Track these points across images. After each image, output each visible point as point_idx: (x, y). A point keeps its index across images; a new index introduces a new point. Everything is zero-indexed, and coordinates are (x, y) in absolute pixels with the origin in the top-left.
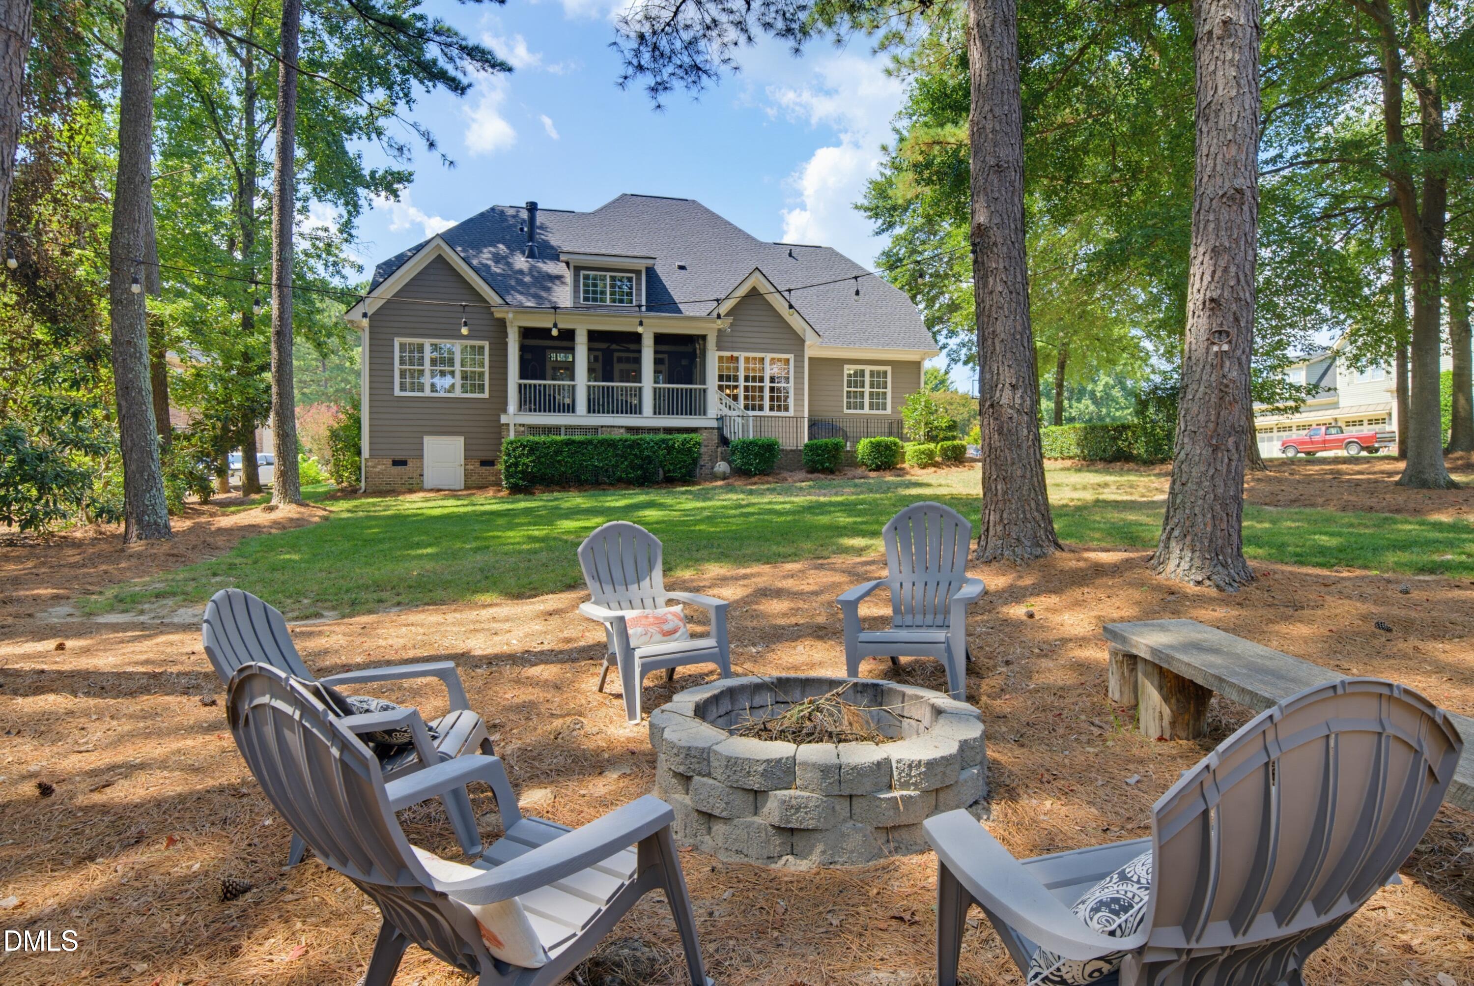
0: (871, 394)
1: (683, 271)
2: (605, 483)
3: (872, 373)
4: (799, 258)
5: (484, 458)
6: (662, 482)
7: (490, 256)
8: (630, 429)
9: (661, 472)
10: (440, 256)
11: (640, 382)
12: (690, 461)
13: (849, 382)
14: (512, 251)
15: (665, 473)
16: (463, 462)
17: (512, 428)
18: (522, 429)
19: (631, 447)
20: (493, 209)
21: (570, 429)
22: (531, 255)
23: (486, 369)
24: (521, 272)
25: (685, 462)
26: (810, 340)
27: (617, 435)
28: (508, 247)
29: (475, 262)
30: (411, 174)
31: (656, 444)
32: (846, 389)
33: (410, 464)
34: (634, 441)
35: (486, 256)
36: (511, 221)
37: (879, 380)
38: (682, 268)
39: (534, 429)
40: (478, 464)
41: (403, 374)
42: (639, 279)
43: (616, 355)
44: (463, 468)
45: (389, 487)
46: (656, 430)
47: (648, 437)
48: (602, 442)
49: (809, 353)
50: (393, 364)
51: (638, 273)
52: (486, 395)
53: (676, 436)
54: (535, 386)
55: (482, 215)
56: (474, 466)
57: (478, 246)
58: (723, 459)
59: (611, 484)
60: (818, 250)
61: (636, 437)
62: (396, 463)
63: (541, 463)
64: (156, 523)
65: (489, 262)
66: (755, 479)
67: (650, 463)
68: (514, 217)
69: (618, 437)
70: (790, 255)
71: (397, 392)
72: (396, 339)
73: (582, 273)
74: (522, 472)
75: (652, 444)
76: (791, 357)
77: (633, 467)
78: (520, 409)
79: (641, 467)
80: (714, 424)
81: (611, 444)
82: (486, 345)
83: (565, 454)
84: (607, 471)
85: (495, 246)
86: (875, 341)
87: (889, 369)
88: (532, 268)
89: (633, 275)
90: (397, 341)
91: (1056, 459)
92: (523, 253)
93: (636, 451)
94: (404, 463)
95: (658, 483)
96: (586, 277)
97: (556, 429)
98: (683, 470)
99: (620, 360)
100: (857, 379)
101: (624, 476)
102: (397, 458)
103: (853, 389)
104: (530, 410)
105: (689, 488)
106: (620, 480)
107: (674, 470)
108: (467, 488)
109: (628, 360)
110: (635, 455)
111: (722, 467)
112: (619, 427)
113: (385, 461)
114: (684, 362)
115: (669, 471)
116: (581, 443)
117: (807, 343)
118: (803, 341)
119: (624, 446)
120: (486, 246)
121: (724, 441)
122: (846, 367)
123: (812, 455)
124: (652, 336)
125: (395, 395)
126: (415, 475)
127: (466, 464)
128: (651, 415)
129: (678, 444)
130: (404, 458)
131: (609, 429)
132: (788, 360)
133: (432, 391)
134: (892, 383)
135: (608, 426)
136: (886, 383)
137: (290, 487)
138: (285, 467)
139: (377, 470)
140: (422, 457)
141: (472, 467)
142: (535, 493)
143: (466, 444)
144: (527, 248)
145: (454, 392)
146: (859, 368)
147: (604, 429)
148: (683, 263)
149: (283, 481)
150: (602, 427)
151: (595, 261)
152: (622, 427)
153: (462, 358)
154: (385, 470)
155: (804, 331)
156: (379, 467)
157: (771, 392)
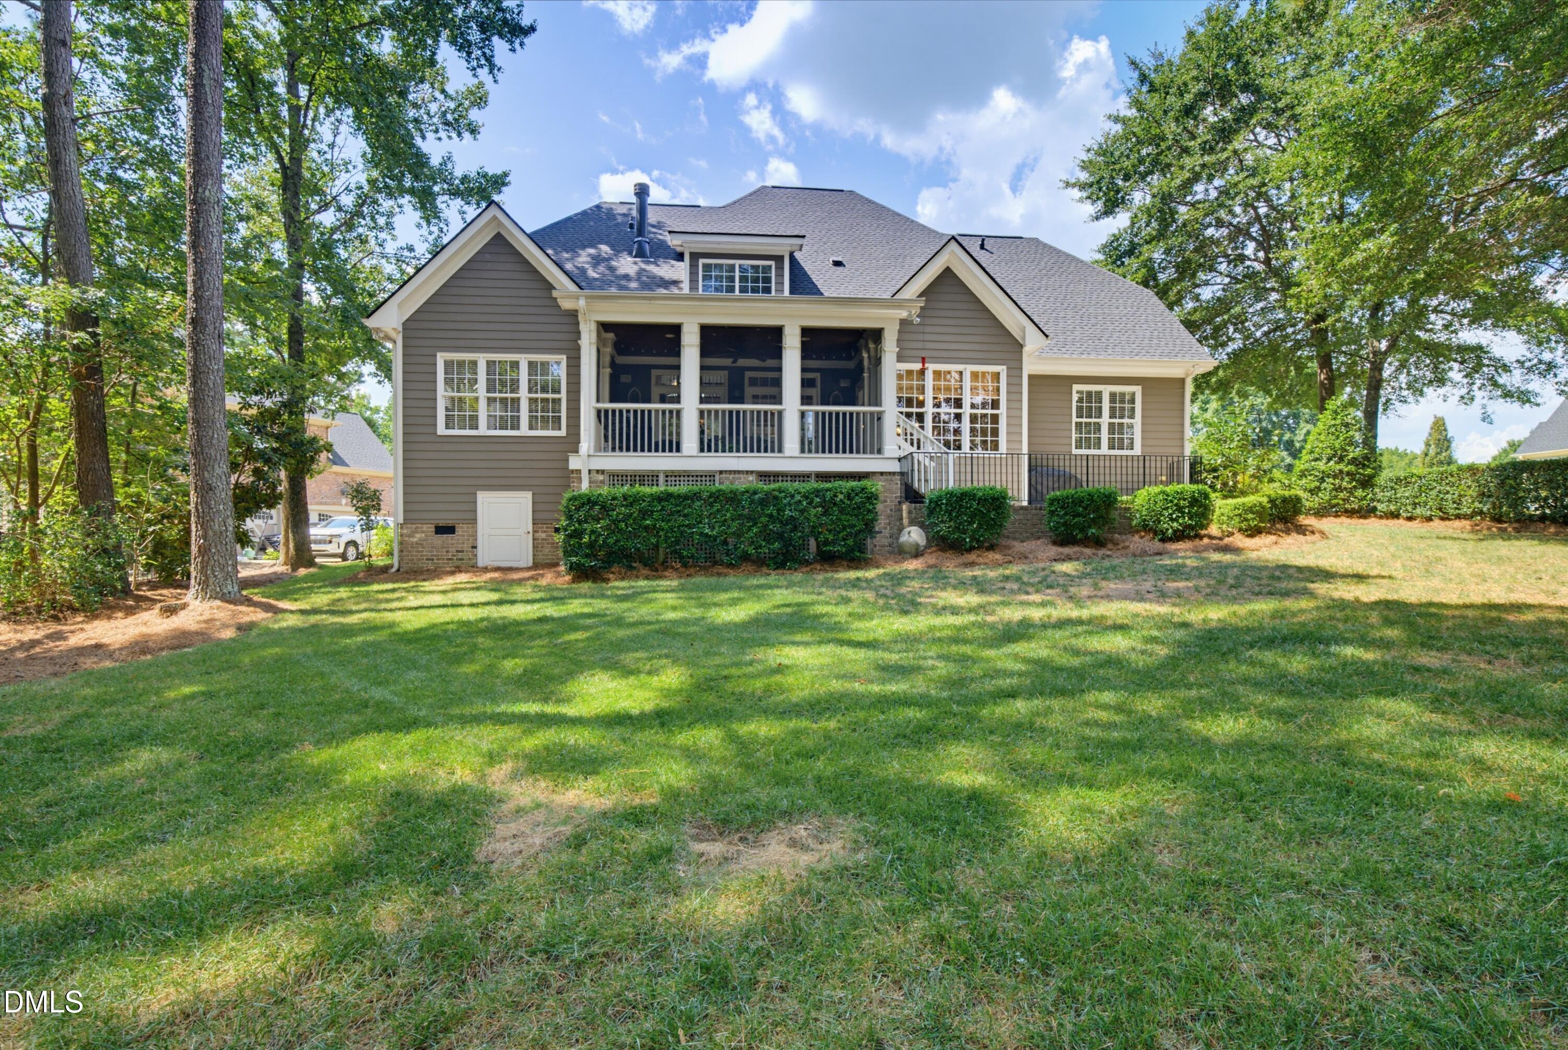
0: (1111, 425)
1: (841, 268)
2: (722, 564)
3: (1113, 396)
4: (994, 250)
6: (816, 561)
7: (589, 259)
8: (763, 475)
9: (812, 542)
10: (498, 237)
11: (781, 403)
12: (860, 526)
13: (1080, 409)
14: (617, 251)
15: (818, 546)
16: (530, 529)
17: (585, 476)
18: (601, 477)
19: (764, 502)
20: (598, 207)
21: (672, 476)
22: (640, 254)
23: (563, 395)
24: (626, 277)
25: (853, 526)
26: (1033, 342)
27: (741, 485)
28: (612, 247)
29: (569, 266)
31: (806, 497)
32: (1075, 419)
33: (459, 531)
34: (768, 494)
35: (584, 257)
36: (620, 219)
37: (1121, 406)
38: (838, 264)
39: (617, 477)
40: (551, 531)
41: (449, 403)
42: (780, 268)
43: (748, 374)
44: (531, 537)
45: (428, 564)
46: (803, 477)
47: (791, 486)
48: (716, 496)
49: (1031, 366)
50: (436, 390)
51: (779, 259)
52: (563, 431)
53: (837, 483)
54: (621, 411)
55: (584, 213)
56: (547, 533)
57: (573, 248)
58: (912, 523)
59: (731, 566)
60: (1018, 241)
61: (773, 486)
62: (440, 530)
63: (620, 531)
65: (586, 266)
66: (972, 557)
67: (795, 528)
68: (625, 215)
69: (742, 488)
70: (982, 247)
71: (441, 430)
72: (439, 355)
73: (702, 261)
74: (591, 545)
75: (798, 497)
76: (1002, 369)
77: (769, 537)
78: (598, 449)
79: (780, 536)
80: (895, 467)
81: (733, 498)
82: (563, 359)
83: (656, 515)
84: (725, 542)
85: (596, 248)
86: (1118, 349)
87: (1137, 390)
88: (641, 272)
89: (772, 263)
90: (441, 358)
91: (1429, 519)
92: (630, 254)
93: (771, 510)
94: (449, 530)
95: (807, 563)
96: (707, 267)
97: (650, 477)
98: (850, 542)
99: (754, 382)
100: (1090, 406)
101: (751, 550)
102: (442, 523)
103: (1084, 420)
104: (614, 449)
105: (860, 574)
106: (746, 558)
107: (833, 543)
108: (536, 566)
109: (765, 382)
110: (771, 516)
111: (914, 535)
112: (746, 473)
113: (425, 527)
114: (844, 384)
115: (826, 543)
116: (685, 497)
117: (1026, 350)
118: (1019, 346)
119: (752, 502)
120: (584, 247)
121: (912, 495)
122: (1076, 387)
123: (1066, 514)
124: (798, 332)
125: (439, 433)
126: (467, 547)
127: (535, 532)
128: (796, 452)
129: (841, 497)
130: (450, 523)
131: (731, 476)
132: (997, 376)
133: (489, 428)
134: (1143, 409)
135: (730, 472)
136: (1133, 409)
137: (213, 572)
138: (205, 540)
139: (415, 540)
140: (474, 521)
141: (544, 535)
142: (609, 580)
143: (534, 503)
144: (636, 246)
145: (518, 428)
146: (1094, 388)
147: (724, 475)
148: (839, 259)
149: (202, 562)
150: (721, 472)
151: (719, 243)
152: (752, 472)
153: (529, 381)
154: (425, 540)
155: (1023, 330)
156: (418, 536)
157: (972, 422)
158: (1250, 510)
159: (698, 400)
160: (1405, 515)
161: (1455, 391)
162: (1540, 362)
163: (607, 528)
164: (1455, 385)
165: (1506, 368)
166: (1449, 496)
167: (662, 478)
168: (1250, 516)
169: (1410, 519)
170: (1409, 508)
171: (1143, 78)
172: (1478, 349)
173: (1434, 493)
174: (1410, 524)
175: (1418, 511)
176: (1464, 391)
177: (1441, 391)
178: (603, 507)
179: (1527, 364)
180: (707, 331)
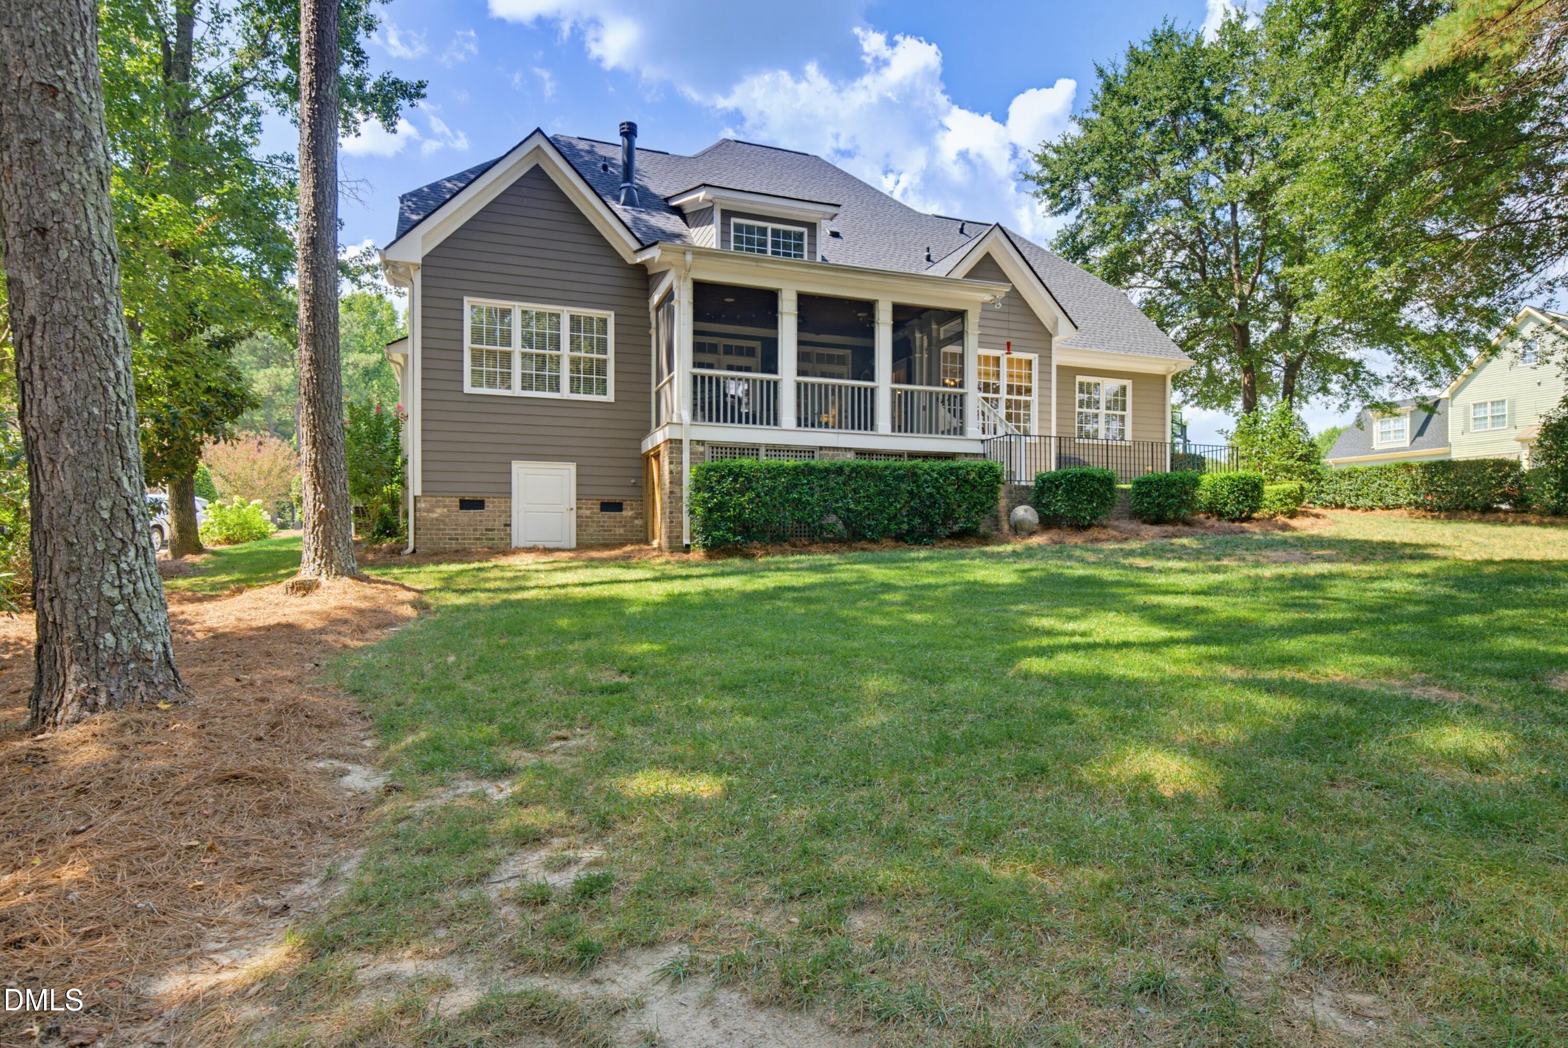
0: (1107, 416)
1: (838, 240)
5: (606, 499)
8: (861, 453)
10: (537, 169)
11: (873, 380)
13: (1082, 399)
16: (574, 506)
17: (686, 447)
18: (701, 449)
19: (904, 479)
21: (773, 449)
22: (630, 202)
23: (611, 355)
25: (983, 504)
26: (1064, 332)
27: (846, 462)
30: (421, 85)
32: (1079, 409)
33: (489, 506)
36: (589, 157)
38: (835, 235)
39: (724, 450)
40: (597, 508)
41: (477, 357)
44: (574, 514)
45: (454, 545)
49: (1059, 358)
50: (461, 341)
51: (811, 227)
52: (610, 397)
54: (718, 379)
56: (592, 510)
59: (873, 541)
62: (465, 505)
64: (137, 654)
67: (933, 505)
68: (589, 152)
70: (962, 231)
71: (468, 388)
72: (466, 299)
73: (734, 220)
76: (1034, 357)
78: (694, 417)
80: (978, 448)
82: (610, 316)
86: (1113, 344)
87: (1130, 384)
88: (635, 220)
89: (804, 230)
90: (466, 304)
91: (1371, 509)
92: (618, 200)
93: (912, 486)
94: (478, 504)
97: (753, 450)
100: (1089, 397)
101: (893, 526)
102: (467, 496)
103: (1085, 410)
108: (582, 546)
110: (911, 493)
111: (1029, 514)
112: (846, 449)
113: (447, 501)
117: (1055, 339)
118: (1049, 336)
119: (894, 478)
122: (1079, 378)
123: (1159, 496)
124: (890, 308)
125: (466, 391)
126: (498, 524)
127: (578, 508)
128: (889, 432)
129: (973, 475)
130: (479, 497)
131: (831, 453)
132: (1030, 363)
133: (524, 388)
134: (1133, 403)
135: (829, 448)
136: (1124, 402)
137: (337, 543)
138: (327, 505)
139: (435, 515)
140: (508, 494)
141: (588, 512)
142: (753, 555)
143: (578, 475)
144: (624, 191)
145: (558, 390)
146: (1092, 380)
147: (823, 452)
148: (835, 229)
149: (324, 532)
150: (821, 448)
151: (752, 203)
152: (850, 449)
153: (571, 336)
154: (447, 516)
155: (1056, 323)
156: (439, 511)
157: (1007, 408)
158: (1288, 495)
159: (795, 372)
160: (1348, 505)
161: (1335, 400)
162: (1405, 378)
163: (751, 501)
164: (1336, 394)
165: (1378, 382)
166: (1388, 489)
167: (762, 451)
168: (1289, 501)
169: (1352, 509)
170: (1353, 499)
171: (1108, 88)
172: (1357, 365)
173: (1376, 485)
174: (1355, 512)
175: (1361, 502)
176: (1342, 400)
177: (1325, 399)
178: (749, 481)
179: (1395, 380)
180: (804, 300)
